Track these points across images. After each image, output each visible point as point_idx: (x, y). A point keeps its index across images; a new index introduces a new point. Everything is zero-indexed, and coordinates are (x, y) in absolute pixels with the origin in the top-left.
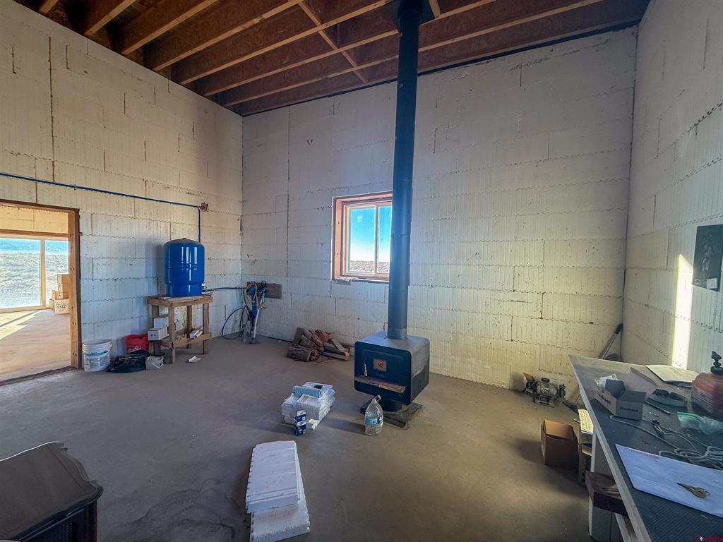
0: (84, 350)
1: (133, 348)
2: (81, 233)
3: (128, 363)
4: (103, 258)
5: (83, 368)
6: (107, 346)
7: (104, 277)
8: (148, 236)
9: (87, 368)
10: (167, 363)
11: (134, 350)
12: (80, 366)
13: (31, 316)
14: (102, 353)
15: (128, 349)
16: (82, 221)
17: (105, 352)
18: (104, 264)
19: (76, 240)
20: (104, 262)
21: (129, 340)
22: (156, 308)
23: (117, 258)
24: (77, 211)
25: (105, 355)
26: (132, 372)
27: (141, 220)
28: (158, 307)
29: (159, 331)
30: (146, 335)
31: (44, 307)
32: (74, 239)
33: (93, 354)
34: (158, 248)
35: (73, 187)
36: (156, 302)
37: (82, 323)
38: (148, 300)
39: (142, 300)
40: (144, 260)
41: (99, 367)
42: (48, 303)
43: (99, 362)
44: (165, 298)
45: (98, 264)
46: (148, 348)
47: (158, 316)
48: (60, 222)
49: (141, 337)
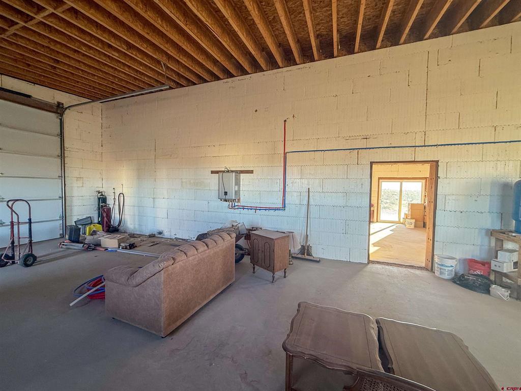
0: (436, 259)
1: (474, 271)
2: (439, 177)
3: (471, 283)
4: (453, 195)
5: (435, 273)
6: (453, 263)
7: (453, 209)
8: (495, 176)
9: (437, 273)
10: (513, 298)
11: (475, 273)
12: (432, 270)
13: (394, 227)
14: (449, 267)
15: (470, 270)
16: (440, 169)
17: (452, 267)
18: (454, 200)
19: (435, 183)
20: (454, 198)
21: (471, 263)
22: (500, 241)
23: (464, 195)
24: (437, 162)
25: (451, 268)
26: (476, 291)
27: (488, 162)
28: (502, 240)
29: (505, 264)
30: (489, 264)
31: (399, 222)
32: (434, 182)
33: (442, 265)
34: (505, 186)
35: (436, 145)
36: (501, 236)
37: (435, 240)
38: (491, 233)
39: (484, 231)
40: (489, 197)
41: (446, 277)
42: (402, 221)
43: (447, 273)
44: (514, 234)
45: (449, 199)
46: (489, 275)
47: (502, 249)
48: (426, 170)
49: (483, 264)
